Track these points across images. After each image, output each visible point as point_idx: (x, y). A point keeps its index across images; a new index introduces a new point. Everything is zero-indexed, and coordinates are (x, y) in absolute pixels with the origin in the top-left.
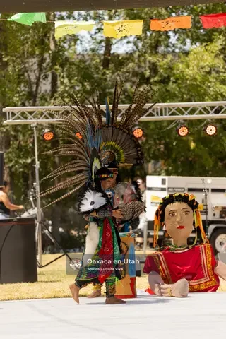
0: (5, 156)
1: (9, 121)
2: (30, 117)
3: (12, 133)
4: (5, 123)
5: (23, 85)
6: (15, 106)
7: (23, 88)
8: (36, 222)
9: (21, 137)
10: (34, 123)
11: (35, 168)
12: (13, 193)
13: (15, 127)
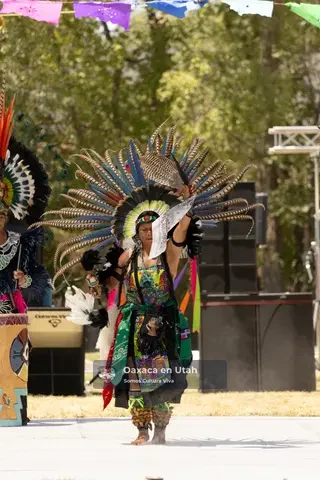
0: (269, 200)
1: (276, 149)
2: (309, 141)
3: (282, 166)
4: (271, 150)
5: (299, 94)
6: (288, 125)
7: (300, 98)
8: (314, 302)
9: (294, 172)
10: (315, 150)
11: (313, 220)
12: (281, 257)
13: (286, 158)
